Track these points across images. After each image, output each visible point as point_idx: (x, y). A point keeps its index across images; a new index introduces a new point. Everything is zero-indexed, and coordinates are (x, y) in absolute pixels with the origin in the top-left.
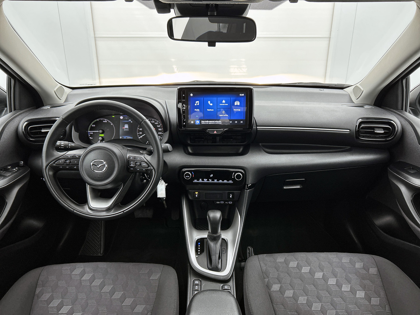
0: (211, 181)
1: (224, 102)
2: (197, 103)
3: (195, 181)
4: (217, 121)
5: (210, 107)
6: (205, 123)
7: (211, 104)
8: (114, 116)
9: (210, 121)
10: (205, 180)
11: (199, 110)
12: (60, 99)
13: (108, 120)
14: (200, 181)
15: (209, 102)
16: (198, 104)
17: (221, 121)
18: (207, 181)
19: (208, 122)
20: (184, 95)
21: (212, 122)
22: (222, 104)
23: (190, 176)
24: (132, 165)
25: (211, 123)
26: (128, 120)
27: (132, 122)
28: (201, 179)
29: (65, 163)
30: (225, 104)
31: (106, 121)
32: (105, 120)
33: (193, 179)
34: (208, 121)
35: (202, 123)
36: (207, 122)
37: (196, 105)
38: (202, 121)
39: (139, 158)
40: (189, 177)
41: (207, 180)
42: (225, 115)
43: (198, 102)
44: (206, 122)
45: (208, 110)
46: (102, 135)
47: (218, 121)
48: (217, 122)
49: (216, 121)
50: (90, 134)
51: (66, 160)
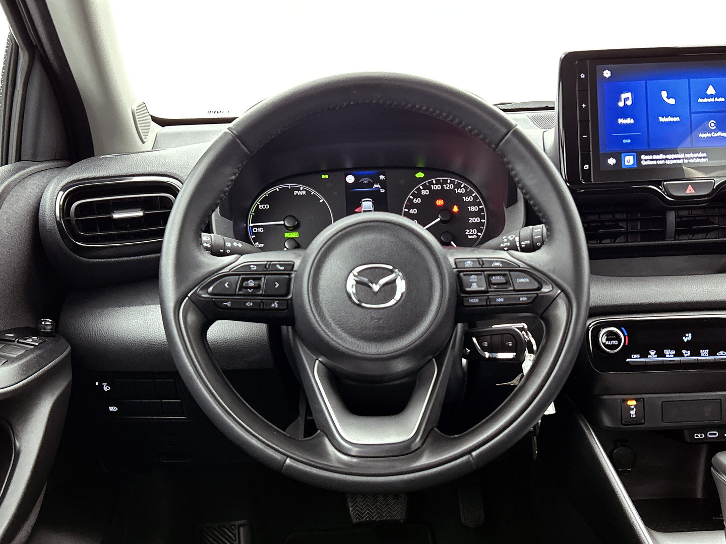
0: (690, 356)
1: (711, 91)
2: (626, 99)
3: (635, 358)
4: (692, 155)
5: (668, 111)
6: (655, 162)
7: (672, 101)
8: (326, 176)
9: (669, 156)
10: (670, 355)
11: (632, 121)
12: (143, 142)
13: (307, 188)
14: (653, 356)
15: (664, 94)
16: (629, 103)
17: (705, 155)
18: (675, 355)
19: (664, 157)
20: (583, 76)
21: (675, 159)
22: (706, 100)
23: (620, 341)
24: (475, 287)
25: (675, 162)
26: (370, 185)
27: (382, 191)
28: (653, 352)
29: (241, 287)
30: (717, 100)
31: (304, 193)
32: (298, 189)
33: (627, 351)
34: (661, 156)
35: (643, 163)
36: (660, 160)
37: (621, 104)
38: (643, 157)
39: (497, 261)
40: (615, 342)
41: (674, 352)
42: (716, 135)
43: (629, 95)
44: (657, 160)
45: (661, 119)
46: (294, 235)
47: (696, 155)
48: (691, 158)
49: (688, 156)
50: (254, 234)
51: (244, 280)
